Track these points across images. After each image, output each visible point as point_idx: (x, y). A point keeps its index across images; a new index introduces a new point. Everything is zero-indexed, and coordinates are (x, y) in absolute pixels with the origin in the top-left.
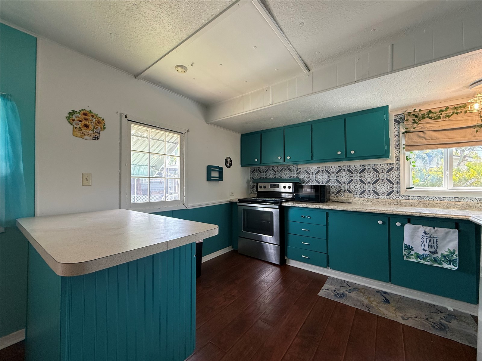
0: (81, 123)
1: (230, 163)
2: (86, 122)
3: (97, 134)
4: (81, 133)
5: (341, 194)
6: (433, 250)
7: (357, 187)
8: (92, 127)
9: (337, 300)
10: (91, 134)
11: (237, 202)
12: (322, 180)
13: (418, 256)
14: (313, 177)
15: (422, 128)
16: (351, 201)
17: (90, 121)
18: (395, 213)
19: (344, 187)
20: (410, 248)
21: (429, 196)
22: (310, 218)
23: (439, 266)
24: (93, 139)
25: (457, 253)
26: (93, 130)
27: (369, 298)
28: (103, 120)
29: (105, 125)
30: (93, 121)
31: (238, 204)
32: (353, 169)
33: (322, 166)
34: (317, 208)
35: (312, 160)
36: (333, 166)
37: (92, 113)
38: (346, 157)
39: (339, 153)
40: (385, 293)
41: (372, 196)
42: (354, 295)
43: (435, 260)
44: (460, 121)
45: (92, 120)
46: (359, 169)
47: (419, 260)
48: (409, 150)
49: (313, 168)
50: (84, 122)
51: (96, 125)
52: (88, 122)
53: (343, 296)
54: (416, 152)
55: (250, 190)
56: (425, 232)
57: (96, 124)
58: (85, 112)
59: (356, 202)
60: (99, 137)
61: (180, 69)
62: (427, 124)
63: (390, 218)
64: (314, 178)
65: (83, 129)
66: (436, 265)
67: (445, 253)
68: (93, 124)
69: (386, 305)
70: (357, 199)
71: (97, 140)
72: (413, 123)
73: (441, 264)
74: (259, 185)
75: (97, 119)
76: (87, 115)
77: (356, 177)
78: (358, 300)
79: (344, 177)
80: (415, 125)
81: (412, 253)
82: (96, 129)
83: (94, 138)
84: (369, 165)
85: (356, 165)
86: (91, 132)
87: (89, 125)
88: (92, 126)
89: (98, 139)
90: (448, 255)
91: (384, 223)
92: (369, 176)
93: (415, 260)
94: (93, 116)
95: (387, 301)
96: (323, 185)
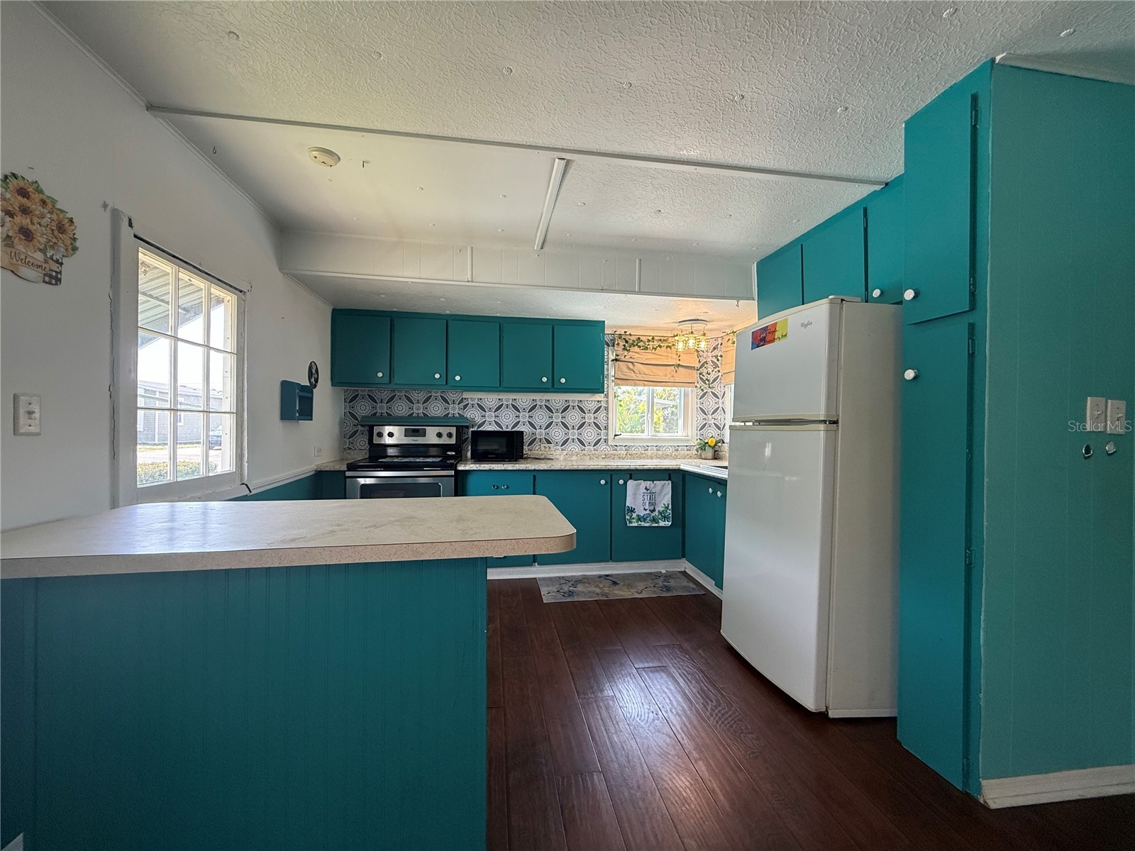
0: (11, 219)
1: (316, 376)
2: (25, 221)
3: (55, 267)
4: (13, 254)
5: (536, 446)
6: (652, 508)
7: (557, 434)
8: (43, 240)
9: (569, 600)
10: (39, 264)
11: (345, 471)
12: (507, 422)
13: (639, 519)
14: (490, 417)
15: (631, 358)
16: (551, 457)
17: (36, 220)
18: (620, 468)
19: (540, 433)
20: (632, 511)
21: (635, 444)
22: (508, 487)
23: (656, 525)
24: (44, 282)
25: (670, 507)
26: (43, 251)
27: (597, 586)
28: (71, 221)
29: (75, 239)
30: (44, 221)
31: (348, 474)
32: (553, 405)
33: (508, 398)
34: (523, 470)
35: (501, 386)
36: (524, 399)
37: (41, 192)
38: (554, 387)
39: (545, 379)
40: (607, 576)
41: (576, 447)
42: (580, 588)
43: (654, 520)
44: (663, 356)
45: (42, 216)
46: (561, 406)
47: (640, 523)
48: (618, 385)
49: (491, 399)
50: (19, 219)
51: (53, 234)
52: (32, 223)
53: (571, 594)
54: (624, 388)
55: (345, 442)
56: (646, 489)
57: (53, 230)
58: (22, 184)
59: (557, 457)
60: (59, 276)
61: (322, 157)
62: (636, 354)
63: (612, 474)
64: (493, 419)
65: (16, 241)
66: (654, 525)
67: (661, 509)
68: (45, 232)
69: (617, 587)
70: (558, 452)
71: (56, 284)
72: (624, 349)
73: (658, 523)
74: (376, 430)
75: (54, 217)
76: (29, 196)
77: (557, 418)
78: (590, 592)
79: (541, 418)
80: (626, 353)
81: (634, 515)
82: (52, 247)
83: (47, 279)
84: (574, 401)
85: (558, 399)
86: (39, 256)
87: (33, 231)
88: (41, 236)
89: (58, 281)
90: (663, 511)
91: (606, 483)
92: (573, 418)
93: (636, 525)
94: (44, 202)
95: (615, 583)
96: (508, 430)
